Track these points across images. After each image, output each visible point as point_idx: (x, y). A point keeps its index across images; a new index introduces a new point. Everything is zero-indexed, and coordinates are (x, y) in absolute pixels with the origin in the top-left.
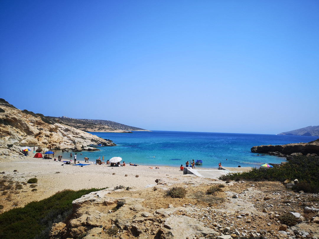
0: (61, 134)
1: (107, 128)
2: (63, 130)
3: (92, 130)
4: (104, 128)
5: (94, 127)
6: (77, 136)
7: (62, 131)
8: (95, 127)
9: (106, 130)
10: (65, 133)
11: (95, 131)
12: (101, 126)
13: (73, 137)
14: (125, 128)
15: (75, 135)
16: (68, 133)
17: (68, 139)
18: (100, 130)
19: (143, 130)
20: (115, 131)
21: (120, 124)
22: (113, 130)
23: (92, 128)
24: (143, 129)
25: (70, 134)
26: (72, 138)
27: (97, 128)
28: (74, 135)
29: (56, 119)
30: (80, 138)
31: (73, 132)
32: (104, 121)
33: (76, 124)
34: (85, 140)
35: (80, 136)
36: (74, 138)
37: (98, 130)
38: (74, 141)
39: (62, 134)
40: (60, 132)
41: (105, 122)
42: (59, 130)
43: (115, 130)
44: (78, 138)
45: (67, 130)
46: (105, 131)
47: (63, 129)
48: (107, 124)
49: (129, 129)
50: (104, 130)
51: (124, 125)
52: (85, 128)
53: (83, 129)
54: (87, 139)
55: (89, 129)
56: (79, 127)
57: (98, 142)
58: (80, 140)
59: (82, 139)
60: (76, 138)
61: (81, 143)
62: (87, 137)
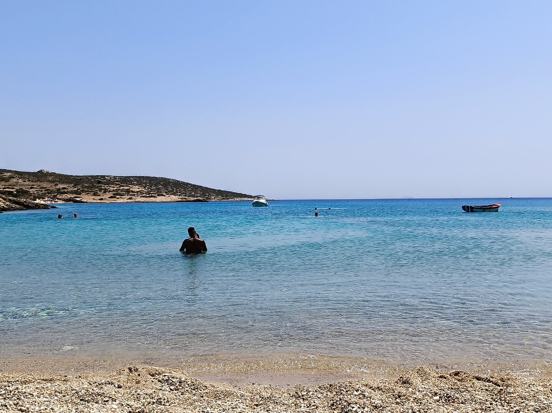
1: (137, 192)
3: (94, 197)
4: (128, 192)
8: (105, 191)
11: (102, 199)
12: (122, 188)
14: (203, 193)
18: (117, 197)
20: (158, 199)
22: (152, 197)
23: (95, 194)
27: (110, 191)
29: (5, 174)
33: (57, 185)
37: (111, 197)
41: (150, 181)
43: (158, 195)
46: (130, 199)
50: (129, 197)
52: (77, 193)
53: (71, 196)
55: (87, 196)
56: (60, 192)
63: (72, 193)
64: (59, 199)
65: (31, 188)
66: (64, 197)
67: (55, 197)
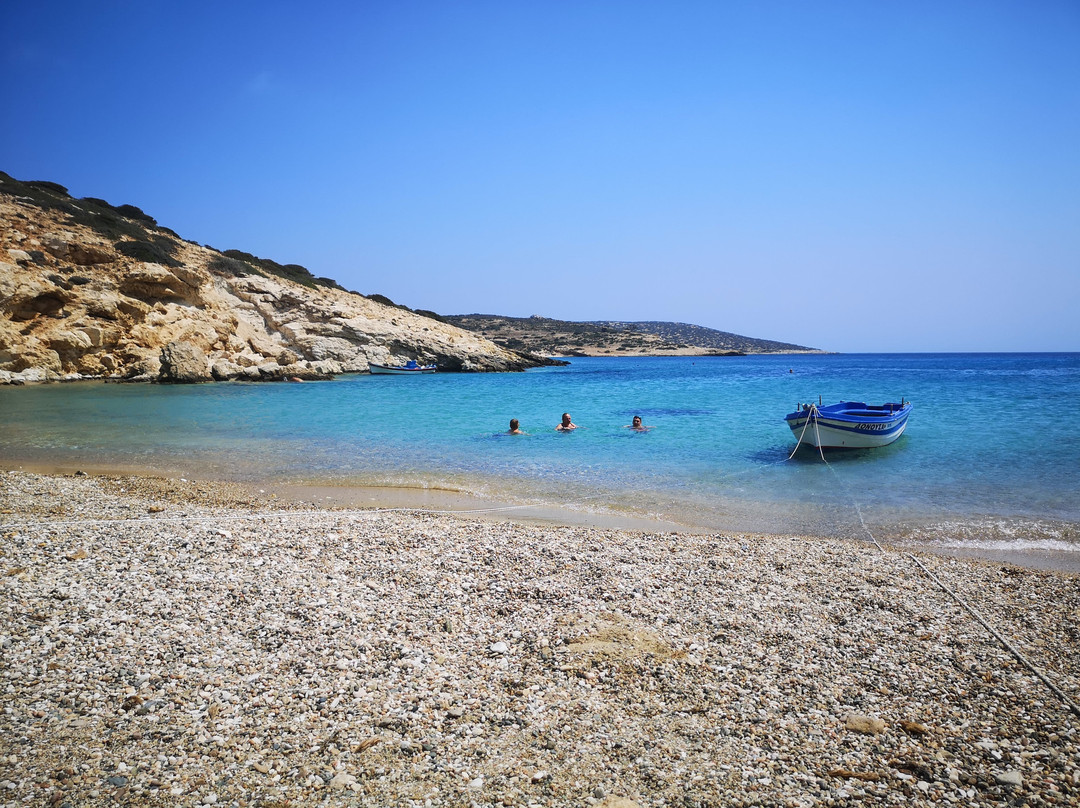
0: (262, 320)
1: (652, 342)
2: (273, 302)
3: (598, 349)
4: (640, 342)
5: (606, 340)
6: (329, 326)
7: (268, 308)
8: (612, 341)
9: (647, 349)
10: (278, 318)
11: (608, 352)
12: (632, 337)
13: (309, 331)
14: (736, 344)
15: (317, 325)
16: (290, 316)
17: (284, 341)
18: (627, 348)
19: (802, 352)
20: (680, 352)
21: (718, 332)
22: (671, 348)
23: (600, 346)
24: (804, 348)
25: (295, 320)
26: (301, 335)
27: (617, 342)
28: (311, 325)
30: (337, 335)
31: (309, 312)
32: (661, 324)
33: (554, 334)
34: (365, 347)
35: (339, 329)
36: (312, 336)
37: (619, 349)
38: (311, 348)
39: (267, 318)
40: (259, 311)
42: (256, 305)
43: (679, 347)
44: (328, 336)
45: (286, 303)
46: (643, 351)
47: (271, 298)
48: (672, 333)
49: (749, 349)
50: (641, 349)
51: (732, 335)
52: (578, 344)
53: (569, 348)
54: (374, 340)
55: (590, 348)
56: (558, 342)
57: (422, 355)
58: (337, 345)
59: (348, 343)
60: (322, 335)
61: (343, 361)
62: (373, 332)
63: (572, 343)
64: (557, 351)
65: (525, 338)
66: (563, 348)
67: (552, 348)
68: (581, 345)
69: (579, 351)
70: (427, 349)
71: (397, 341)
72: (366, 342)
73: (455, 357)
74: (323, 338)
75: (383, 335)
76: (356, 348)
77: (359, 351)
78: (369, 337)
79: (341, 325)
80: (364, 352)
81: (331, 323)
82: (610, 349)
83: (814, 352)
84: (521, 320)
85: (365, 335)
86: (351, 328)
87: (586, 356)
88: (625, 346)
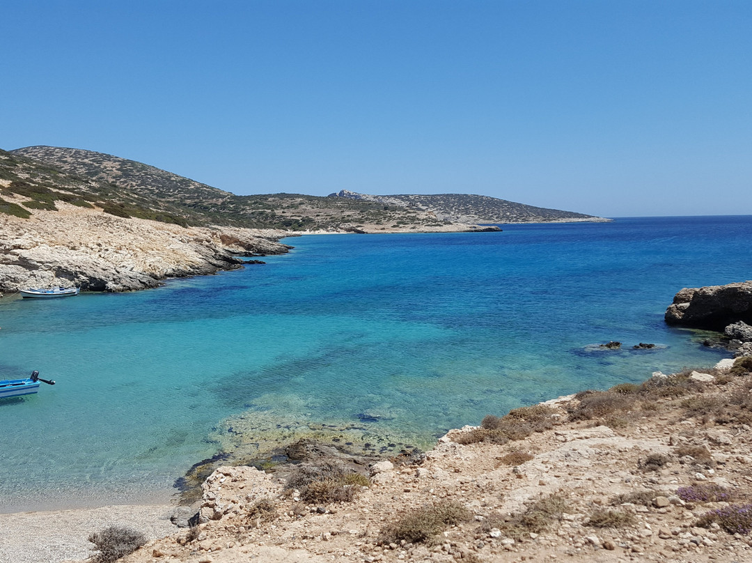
1: (423, 220)
3: (376, 226)
4: (413, 219)
5: (385, 218)
8: (390, 219)
9: (417, 226)
12: (408, 215)
18: (401, 225)
22: (438, 225)
23: (378, 223)
24: (583, 216)
27: (394, 219)
34: (35, 272)
37: (394, 226)
49: (531, 218)
50: (413, 226)
52: (361, 221)
53: (353, 225)
54: (43, 267)
55: (369, 226)
56: (344, 220)
57: (78, 278)
58: (14, 271)
59: (23, 269)
60: (3, 264)
61: (18, 283)
62: (42, 260)
63: (355, 221)
64: (341, 228)
65: (317, 216)
66: (347, 225)
67: (337, 225)
68: (363, 222)
69: (359, 229)
70: (82, 273)
71: (60, 267)
72: (36, 268)
73: (101, 279)
74: (4, 265)
75: (50, 263)
76: (29, 273)
77: (31, 275)
78: (39, 264)
79: (18, 255)
80: (34, 276)
81: (11, 254)
82: (386, 226)
83: (592, 219)
84: (319, 199)
85: (36, 263)
86: (25, 258)
87: (364, 233)
88: (401, 222)
